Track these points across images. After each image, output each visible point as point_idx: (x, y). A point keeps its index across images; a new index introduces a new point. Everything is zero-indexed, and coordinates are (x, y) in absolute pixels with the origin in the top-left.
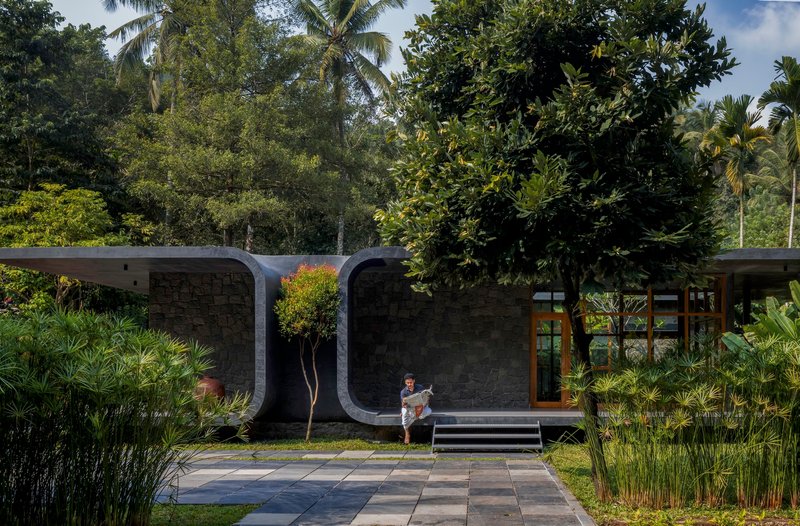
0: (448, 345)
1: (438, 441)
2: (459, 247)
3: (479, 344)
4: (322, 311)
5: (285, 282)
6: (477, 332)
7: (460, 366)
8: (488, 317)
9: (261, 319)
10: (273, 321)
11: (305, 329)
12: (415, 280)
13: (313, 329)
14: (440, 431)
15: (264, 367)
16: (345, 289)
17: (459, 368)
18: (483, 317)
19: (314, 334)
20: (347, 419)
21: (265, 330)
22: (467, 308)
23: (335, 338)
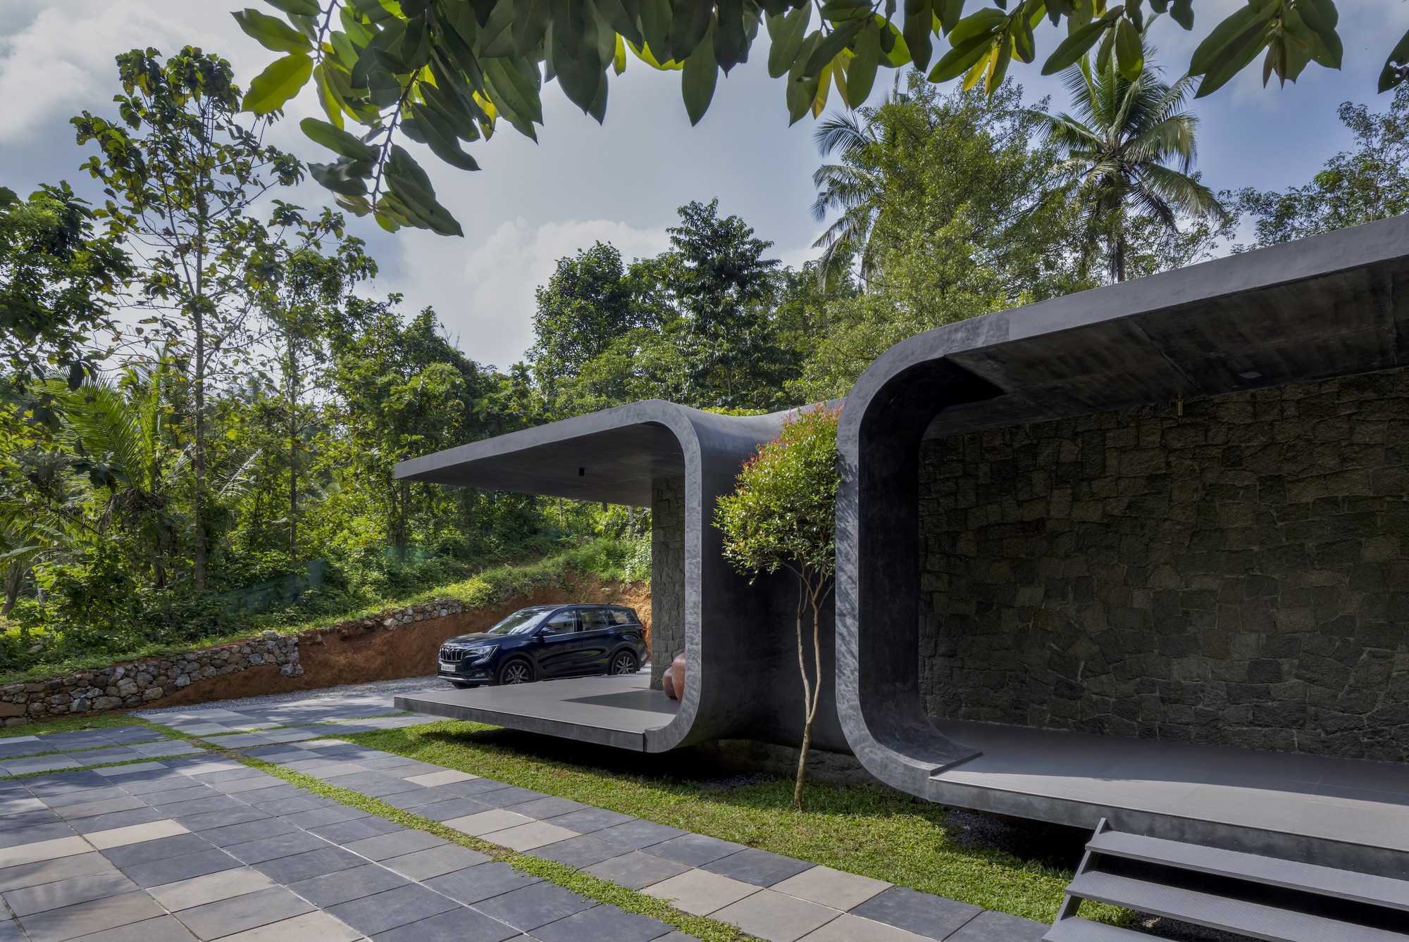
0: (1210, 583)
3: (1318, 577)
6: (1311, 545)
7: (1252, 638)
8: (1353, 500)
15: (698, 638)
17: (1247, 644)
18: (1333, 502)
21: (700, 560)
22: (1274, 483)
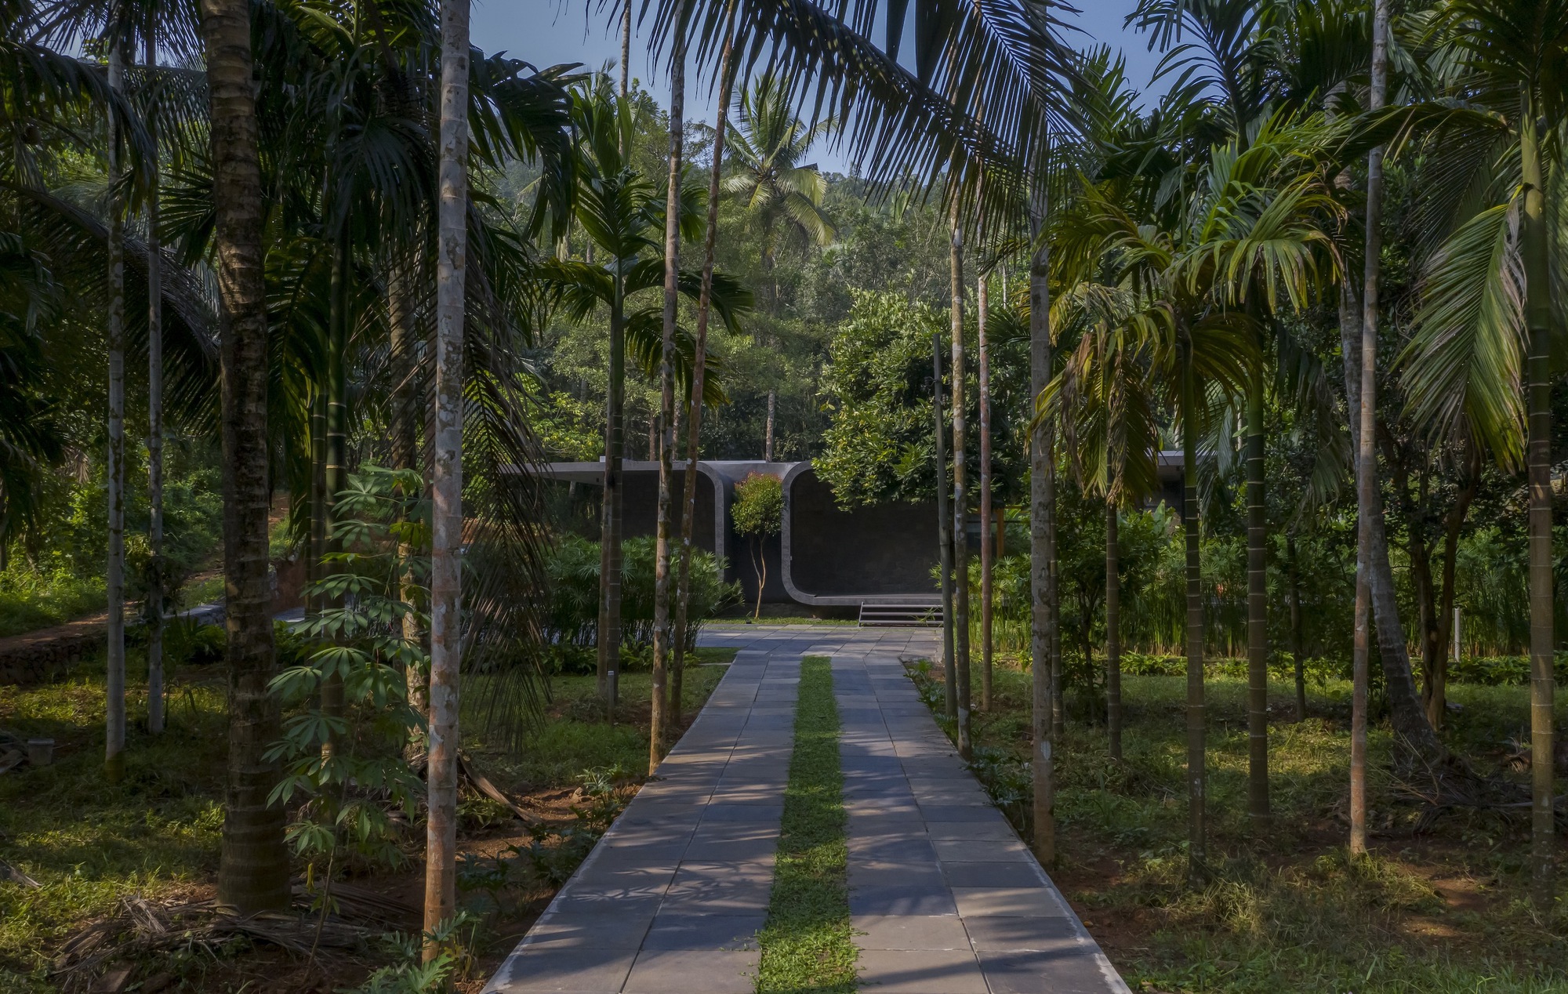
1: (864, 618)
2: (864, 492)
4: (769, 513)
5: (738, 487)
9: (720, 519)
10: (729, 521)
11: (756, 527)
12: (840, 504)
13: (762, 526)
14: (865, 610)
16: (788, 494)
19: (762, 532)
20: (789, 601)
21: (723, 527)
23: (779, 533)
